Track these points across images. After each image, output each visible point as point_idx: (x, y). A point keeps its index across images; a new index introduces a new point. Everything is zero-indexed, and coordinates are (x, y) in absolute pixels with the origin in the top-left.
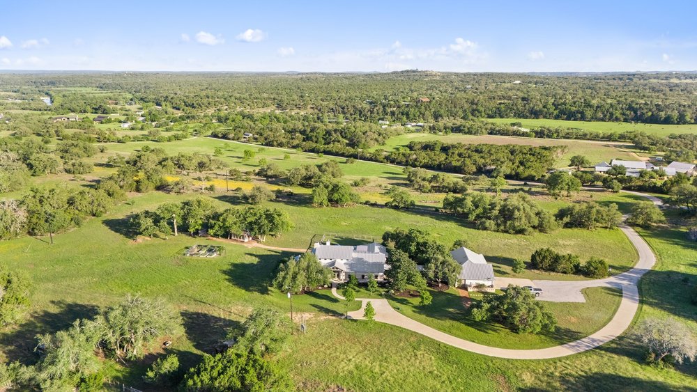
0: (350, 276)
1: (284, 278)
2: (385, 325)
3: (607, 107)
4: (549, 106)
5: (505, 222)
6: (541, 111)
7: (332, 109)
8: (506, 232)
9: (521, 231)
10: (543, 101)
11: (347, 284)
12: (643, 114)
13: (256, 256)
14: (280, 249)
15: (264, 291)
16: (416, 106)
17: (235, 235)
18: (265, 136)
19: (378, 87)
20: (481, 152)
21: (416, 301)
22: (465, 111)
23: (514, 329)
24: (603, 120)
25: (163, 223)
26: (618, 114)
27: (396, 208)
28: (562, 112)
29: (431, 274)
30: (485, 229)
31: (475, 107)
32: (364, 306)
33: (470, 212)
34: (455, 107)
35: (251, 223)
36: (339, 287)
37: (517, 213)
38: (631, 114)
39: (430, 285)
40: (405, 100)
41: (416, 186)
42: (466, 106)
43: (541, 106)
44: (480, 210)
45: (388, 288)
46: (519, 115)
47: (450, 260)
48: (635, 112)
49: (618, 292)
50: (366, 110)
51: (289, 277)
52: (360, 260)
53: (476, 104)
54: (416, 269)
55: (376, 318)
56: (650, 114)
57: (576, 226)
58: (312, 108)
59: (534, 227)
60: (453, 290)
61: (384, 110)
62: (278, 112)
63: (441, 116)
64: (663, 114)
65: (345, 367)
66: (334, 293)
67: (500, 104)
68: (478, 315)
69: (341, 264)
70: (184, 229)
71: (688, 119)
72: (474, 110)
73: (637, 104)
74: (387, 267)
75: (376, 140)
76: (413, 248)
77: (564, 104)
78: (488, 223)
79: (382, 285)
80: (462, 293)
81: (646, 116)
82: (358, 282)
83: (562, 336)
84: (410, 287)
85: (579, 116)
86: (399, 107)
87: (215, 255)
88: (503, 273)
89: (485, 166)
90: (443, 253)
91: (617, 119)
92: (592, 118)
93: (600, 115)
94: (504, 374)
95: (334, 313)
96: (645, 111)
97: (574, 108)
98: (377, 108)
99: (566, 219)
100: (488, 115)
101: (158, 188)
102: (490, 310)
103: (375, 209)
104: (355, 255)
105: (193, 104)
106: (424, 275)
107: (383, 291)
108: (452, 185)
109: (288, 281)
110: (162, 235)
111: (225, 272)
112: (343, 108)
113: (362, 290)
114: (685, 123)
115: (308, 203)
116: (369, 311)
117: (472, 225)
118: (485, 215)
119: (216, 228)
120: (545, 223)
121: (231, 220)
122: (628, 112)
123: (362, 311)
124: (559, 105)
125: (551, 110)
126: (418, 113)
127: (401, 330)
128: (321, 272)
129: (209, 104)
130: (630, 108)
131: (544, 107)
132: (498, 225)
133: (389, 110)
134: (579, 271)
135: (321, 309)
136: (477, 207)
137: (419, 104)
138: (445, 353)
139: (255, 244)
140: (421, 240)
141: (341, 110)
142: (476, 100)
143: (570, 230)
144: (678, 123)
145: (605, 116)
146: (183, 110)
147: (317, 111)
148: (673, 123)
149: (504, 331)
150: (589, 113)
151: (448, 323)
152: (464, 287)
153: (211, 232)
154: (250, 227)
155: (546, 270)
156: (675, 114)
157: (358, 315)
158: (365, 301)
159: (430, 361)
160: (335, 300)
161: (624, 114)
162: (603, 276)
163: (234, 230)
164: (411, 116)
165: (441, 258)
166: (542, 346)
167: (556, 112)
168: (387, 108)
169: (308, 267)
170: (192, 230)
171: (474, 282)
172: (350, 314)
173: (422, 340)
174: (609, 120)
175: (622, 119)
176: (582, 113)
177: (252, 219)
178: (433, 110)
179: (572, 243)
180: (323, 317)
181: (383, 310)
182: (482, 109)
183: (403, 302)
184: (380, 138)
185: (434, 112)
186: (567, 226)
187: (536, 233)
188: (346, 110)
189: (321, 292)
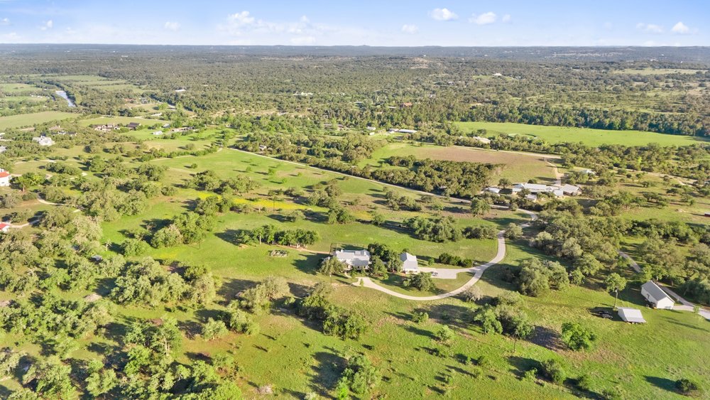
0: (352, 267)
1: (325, 268)
2: (368, 288)
3: (563, 112)
4: (514, 111)
5: (434, 236)
6: (507, 116)
7: (327, 112)
8: (434, 241)
9: (442, 241)
10: (509, 106)
11: (351, 270)
12: (592, 120)
13: (305, 256)
14: (316, 252)
15: (314, 274)
16: (400, 111)
17: (292, 244)
18: (277, 148)
19: (367, 81)
20: (441, 170)
21: (382, 278)
22: (442, 115)
23: (419, 289)
24: (558, 125)
25: (255, 238)
26: (571, 119)
27: (376, 224)
28: (525, 117)
29: (389, 266)
30: (423, 239)
31: (450, 111)
32: (359, 280)
33: (416, 229)
34: (434, 111)
35: (300, 239)
36: (348, 272)
37: (440, 231)
38: (582, 120)
39: (388, 271)
40: (391, 104)
41: (391, 205)
42: (443, 110)
43: (508, 110)
44: (422, 228)
45: (370, 272)
46: (488, 118)
47: (398, 259)
48: (586, 118)
49: (472, 274)
50: (356, 114)
51: (327, 268)
52: (357, 259)
53: (452, 109)
54: (382, 263)
55: (365, 286)
56: (597, 120)
57: (474, 238)
58: (309, 110)
59: (449, 239)
60: (399, 273)
61: (372, 114)
62: (279, 114)
63: (420, 120)
64: (607, 121)
65: (353, 303)
66: (346, 274)
67: (474, 107)
68: (406, 284)
69: (349, 262)
70: (264, 240)
71: (627, 125)
72: (449, 114)
73: (588, 111)
74: (370, 263)
75: (365, 154)
76: (382, 254)
77: (528, 109)
78: (426, 236)
79: (367, 271)
80: (403, 275)
81: (594, 123)
82: (356, 270)
83: (437, 291)
84: (379, 272)
85: (539, 120)
86: (385, 111)
87: (285, 255)
88: (424, 265)
89: (440, 185)
90: (396, 256)
91: (570, 124)
92: (550, 123)
93: (556, 120)
94: (411, 305)
95: (347, 283)
96: (593, 118)
97: (536, 114)
98: (366, 112)
99: (468, 234)
100: (462, 118)
101: (232, 209)
102: (412, 281)
103: (364, 225)
104: (355, 257)
105: (204, 105)
106: (386, 266)
107: (367, 274)
108: (412, 206)
109: (326, 270)
110: (254, 244)
111: (293, 264)
112: (336, 111)
113: (358, 273)
114: (625, 129)
115: (324, 220)
116: (361, 282)
117: (417, 237)
118: (424, 231)
119: (283, 241)
120: (456, 236)
121: (290, 236)
122: (580, 118)
123: (359, 282)
124: (523, 110)
125: (516, 115)
126: (401, 118)
127: (375, 290)
128: (340, 265)
129: (218, 105)
130: (583, 114)
131: (510, 112)
132: (430, 237)
133: (376, 114)
134: (460, 264)
135: (341, 281)
136: (420, 227)
137: (402, 109)
138: (391, 298)
139: (302, 249)
140: (386, 250)
141: (334, 113)
142: (452, 105)
143: (470, 240)
144: (620, 129)
145: (560, 121)
146: (195, 111)
147: (313, 114)
148: (615, 129)
149: (416, 290)
150: (547, 118)
151: (395, 287)
152: (404, 272)
153: (280, 242)
154: (300, 240)
155: (445, 264)
156: (617, 121)
157: (357, 284)
158: (360, 278)
159: (385, 301)
160: (347, 278)
161: (576, 120)
162: (470, 267)
163: (293, 241)
164: (395, 121)
165: (394, 259)
166: (429, 295)
167: (520, 117)
168: (374, 112)
169: (335, 263)
170: (268, 242)
171: (409, 270)
172: (353, 284)
173: (382, 294)
174: (564, 125)
175: (574, 124)
176: (541, 118)
177: (300, 236)
178: (414, 114)
179: (466, 248)
180: (342, 285)
181: (367, 282)
182: (456, 113)
183: (376, 278)
184: (368, 153)
185: (415, 116)
186: (468, 237)
187: (450, 242)
188: (339, 113)
189: (340, 274)
